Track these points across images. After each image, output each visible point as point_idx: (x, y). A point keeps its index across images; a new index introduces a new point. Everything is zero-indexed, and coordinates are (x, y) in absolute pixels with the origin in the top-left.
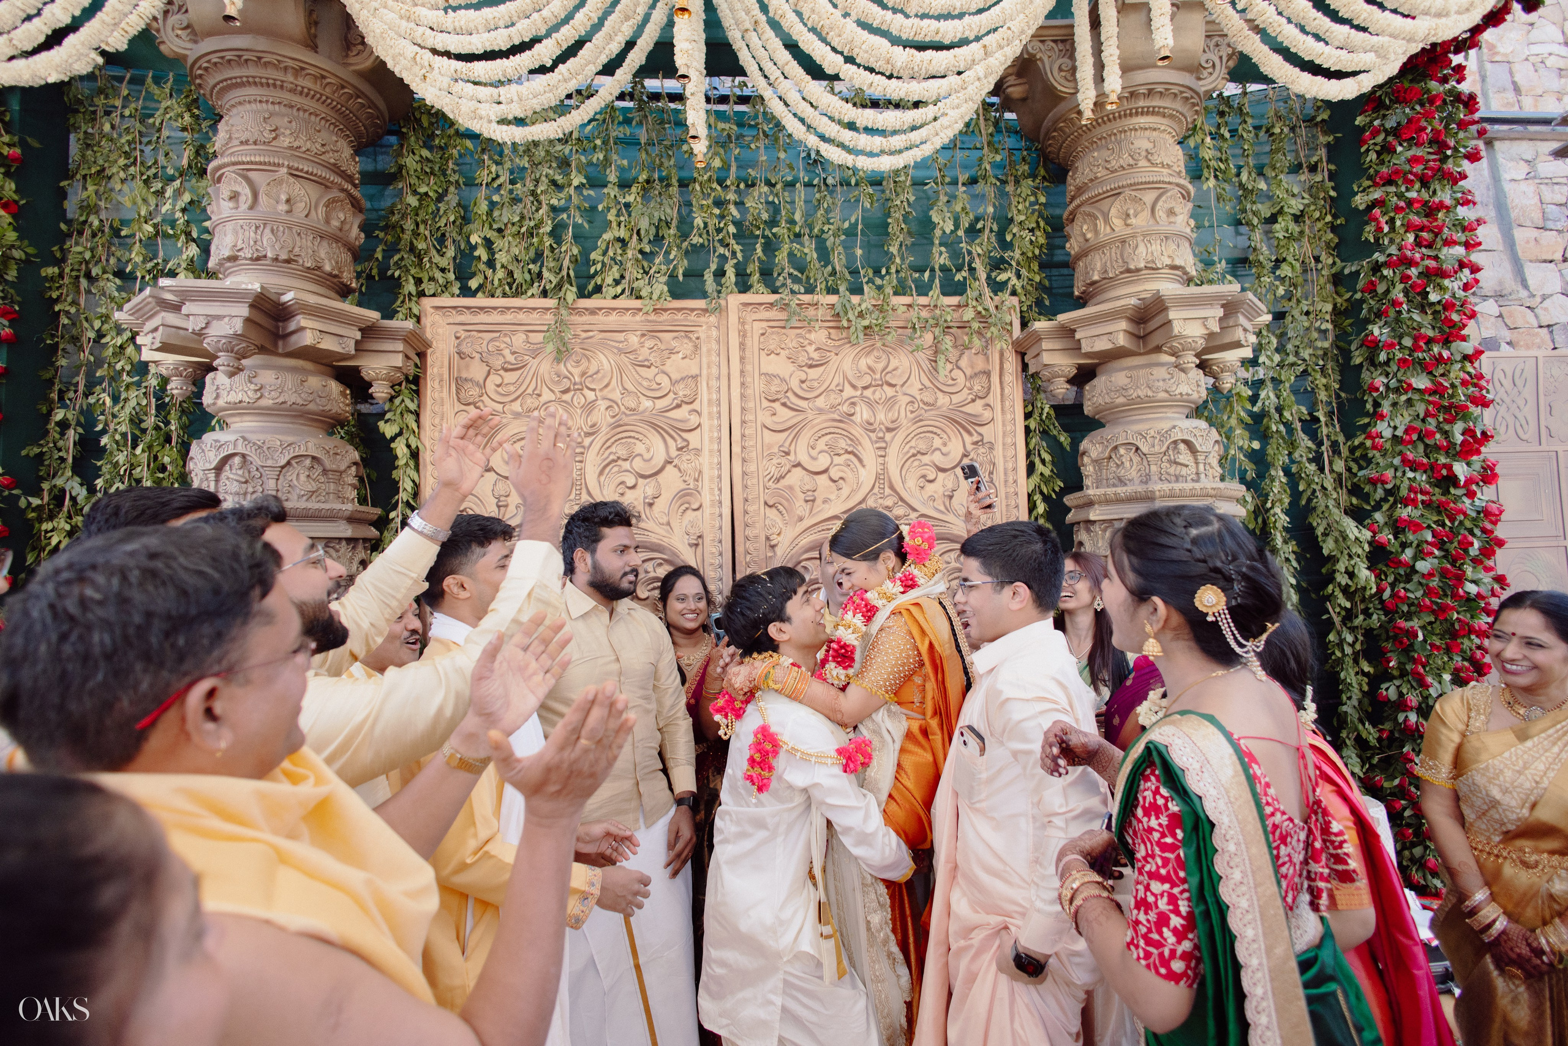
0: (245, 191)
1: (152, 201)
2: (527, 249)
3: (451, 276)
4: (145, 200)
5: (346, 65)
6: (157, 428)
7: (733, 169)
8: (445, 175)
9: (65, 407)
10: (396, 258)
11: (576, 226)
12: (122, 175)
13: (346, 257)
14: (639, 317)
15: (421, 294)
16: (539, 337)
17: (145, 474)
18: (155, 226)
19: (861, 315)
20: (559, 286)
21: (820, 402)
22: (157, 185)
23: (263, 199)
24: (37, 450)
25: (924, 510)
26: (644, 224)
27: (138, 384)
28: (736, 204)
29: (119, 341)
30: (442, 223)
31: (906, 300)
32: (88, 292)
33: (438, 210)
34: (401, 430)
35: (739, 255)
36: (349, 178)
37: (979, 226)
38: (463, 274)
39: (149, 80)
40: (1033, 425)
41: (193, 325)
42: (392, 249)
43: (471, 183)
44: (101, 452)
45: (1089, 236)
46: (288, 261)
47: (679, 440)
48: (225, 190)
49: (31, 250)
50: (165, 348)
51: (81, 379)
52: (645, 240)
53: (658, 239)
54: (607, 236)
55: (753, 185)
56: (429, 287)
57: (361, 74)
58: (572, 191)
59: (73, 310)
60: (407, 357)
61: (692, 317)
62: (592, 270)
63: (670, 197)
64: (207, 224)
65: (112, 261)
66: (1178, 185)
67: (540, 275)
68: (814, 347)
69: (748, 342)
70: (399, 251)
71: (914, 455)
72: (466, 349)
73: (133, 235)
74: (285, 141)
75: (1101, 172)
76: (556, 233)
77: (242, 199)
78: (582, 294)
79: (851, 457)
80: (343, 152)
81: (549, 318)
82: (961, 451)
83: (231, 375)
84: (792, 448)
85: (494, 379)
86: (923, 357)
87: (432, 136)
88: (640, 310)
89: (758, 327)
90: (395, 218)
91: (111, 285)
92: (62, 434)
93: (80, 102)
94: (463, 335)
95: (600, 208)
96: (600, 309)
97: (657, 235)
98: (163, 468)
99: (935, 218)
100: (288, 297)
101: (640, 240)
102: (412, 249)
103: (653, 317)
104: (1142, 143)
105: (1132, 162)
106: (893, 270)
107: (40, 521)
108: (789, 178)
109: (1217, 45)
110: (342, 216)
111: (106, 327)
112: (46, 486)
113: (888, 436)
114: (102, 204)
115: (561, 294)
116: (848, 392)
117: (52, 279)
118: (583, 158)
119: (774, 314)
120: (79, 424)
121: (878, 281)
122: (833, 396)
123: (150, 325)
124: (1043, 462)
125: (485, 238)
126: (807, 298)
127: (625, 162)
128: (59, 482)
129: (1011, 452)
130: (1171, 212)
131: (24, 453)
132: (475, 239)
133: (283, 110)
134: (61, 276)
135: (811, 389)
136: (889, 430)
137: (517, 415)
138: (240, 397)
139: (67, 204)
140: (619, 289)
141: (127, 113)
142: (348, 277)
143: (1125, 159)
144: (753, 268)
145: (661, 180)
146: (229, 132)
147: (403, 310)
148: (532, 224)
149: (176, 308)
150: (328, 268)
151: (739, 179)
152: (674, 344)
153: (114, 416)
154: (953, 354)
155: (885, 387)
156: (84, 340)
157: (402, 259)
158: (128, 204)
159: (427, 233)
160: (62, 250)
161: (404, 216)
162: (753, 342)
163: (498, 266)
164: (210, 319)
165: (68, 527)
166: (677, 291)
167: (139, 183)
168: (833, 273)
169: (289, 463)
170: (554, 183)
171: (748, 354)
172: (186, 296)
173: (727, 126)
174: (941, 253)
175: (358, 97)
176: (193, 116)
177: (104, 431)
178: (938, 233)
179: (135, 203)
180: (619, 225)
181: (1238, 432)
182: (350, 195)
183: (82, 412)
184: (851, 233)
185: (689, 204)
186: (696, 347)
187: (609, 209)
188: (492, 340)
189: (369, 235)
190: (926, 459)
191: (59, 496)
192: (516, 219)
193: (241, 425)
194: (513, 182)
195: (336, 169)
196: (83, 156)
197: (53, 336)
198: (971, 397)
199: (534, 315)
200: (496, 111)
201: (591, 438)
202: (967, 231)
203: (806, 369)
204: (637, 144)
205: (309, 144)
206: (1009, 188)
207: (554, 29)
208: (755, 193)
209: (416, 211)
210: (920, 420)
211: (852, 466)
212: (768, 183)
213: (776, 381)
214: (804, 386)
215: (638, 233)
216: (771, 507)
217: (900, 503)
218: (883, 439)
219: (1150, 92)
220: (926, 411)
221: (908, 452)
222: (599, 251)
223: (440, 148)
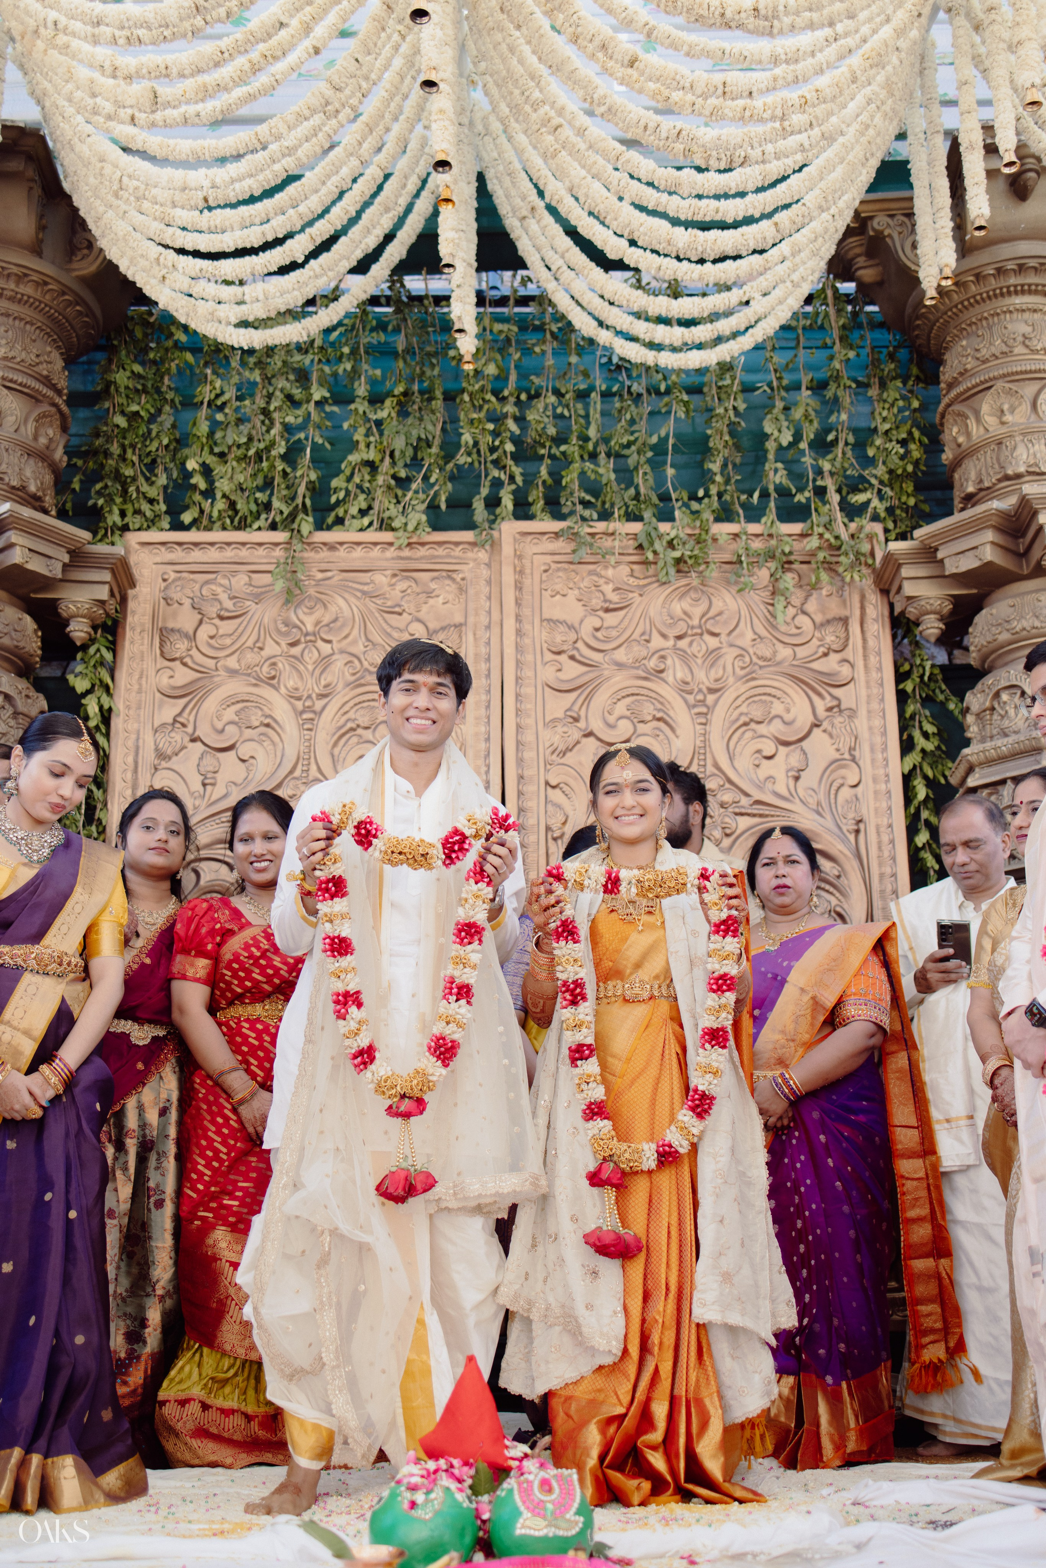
2: (254, 476)
3: (163, 507)
5: (69, 271)
7: (513, 377)
8: (158, 391)
10: (98, 486)
11: (315, 447)
13: (49, 478)
14: (391, 552)
15: (126, 528)
16: (267, 579)
19: (671, 545)
20: (292, 516)
21: (621, 655)
25: (757, 795)
26: (399, 444)
28: (516, 419)
30: (153, 447)
31: (732, 527)
33: (150, 431)
34: (93, 686)
35: (519, 479)
36: (59, 393)
37: (830, 437)
38: (175, 510)
40: (909, 686)
42: (93, 477)
43: (190, 403)
45: (961, 440)
52: (400, 463)
53: (415, 463)
54: (354, 458)
55: (537, 395)
56: (134, 521)
57: (84, 280)
58: (311, 407)
60: (111, 592)
61: (457, 551)
62: (333, 499)
63: (433, 412)
67: (268, 506)
68: (611, 586)
69: (527, 582)
70: (101, 479)
71: (745, 724)
72: (174, 594)
75: (970, 363)
76: (291, 456)
78: (320, 526)
79: (661, 725)
80: (55, 364)
81: (278, 553)
82: (811, 719)
84: (583, 713)
85: (207, 629)
86: (757, 599)
87: (146, 350)
88: (391, 544)
89: (540, 561)
90: (98, 443)
94: (172, 576)
95: (346, 426)
96: (341, 544)
97: (414, 458)
99: (768, 427)
100: (3, 508)
101: (394, 463)
102: (118, 476)
103: (407, 553)
104: (1019, 327)
105: (1005, 349)
106: (714, 490)
108: (582, 387)
110: (50, 433)
113: (711, 699)
115: (295, 526)
116: (657, 642)
118: (327, 369)
119: (561, 545)
121: (695, 505)
122: (636, 648)
124: (926, 735)
125: (204, 465)
126: (601, 526)
127: (378, 372)
129: (877, 722)
132: (191, 465)
135: (608, 639)
136: (712, 691)
137: (233, 673)
140: (366, 521)
143: (998, 347)
144: (536, 495)
145: (422, 392)
148: (262, 446)
150: (32, 488)
151: (520, 390)
152: (433, 585)
154: (796, 596)
155: (707, 637)
157: (106, 487)
159: (135, 459)
161: (109, 440)
162: (532, 581)
163: (219, 495)
166: (438, 522)
168: (637, 497)
170: (289, 398)
171: (527, 597)
173: (505, 327)
174: (776, 471)
175: (78, 304)
178: (771, 446)
180: (368, 446)
182: (60, 411)
184: (660, 449)
185: (455, 420)
186: (462, 590)
187: (355, 427)
188: (207, 582)
189: (70, 461)
190: (762, 729)
192: (244, 440)
194: (239, 398)
195: (47, 381)
198: (822, 650)
199: (261, 551)
200: (234, 313)
201: (324, 701)
202: (811, 445)
203: (601, 613)
204: (395, 354)
205: (24, 354)
206: (873, 392)
207: (310, 223)
208: (540, 405)
209: (124, 433)
210: (754, 679)
211: (662, 737)
212: (558, 393)
213: (562, 628)
214: (599, 635)
215: (392, 455)
216: (553, 787)
217: (727, 785)
218: (703, 702)
219: (1021, 269)
220: (761, 667)
221: (737, 720)
222: (342, 477)
223: (154, 362)
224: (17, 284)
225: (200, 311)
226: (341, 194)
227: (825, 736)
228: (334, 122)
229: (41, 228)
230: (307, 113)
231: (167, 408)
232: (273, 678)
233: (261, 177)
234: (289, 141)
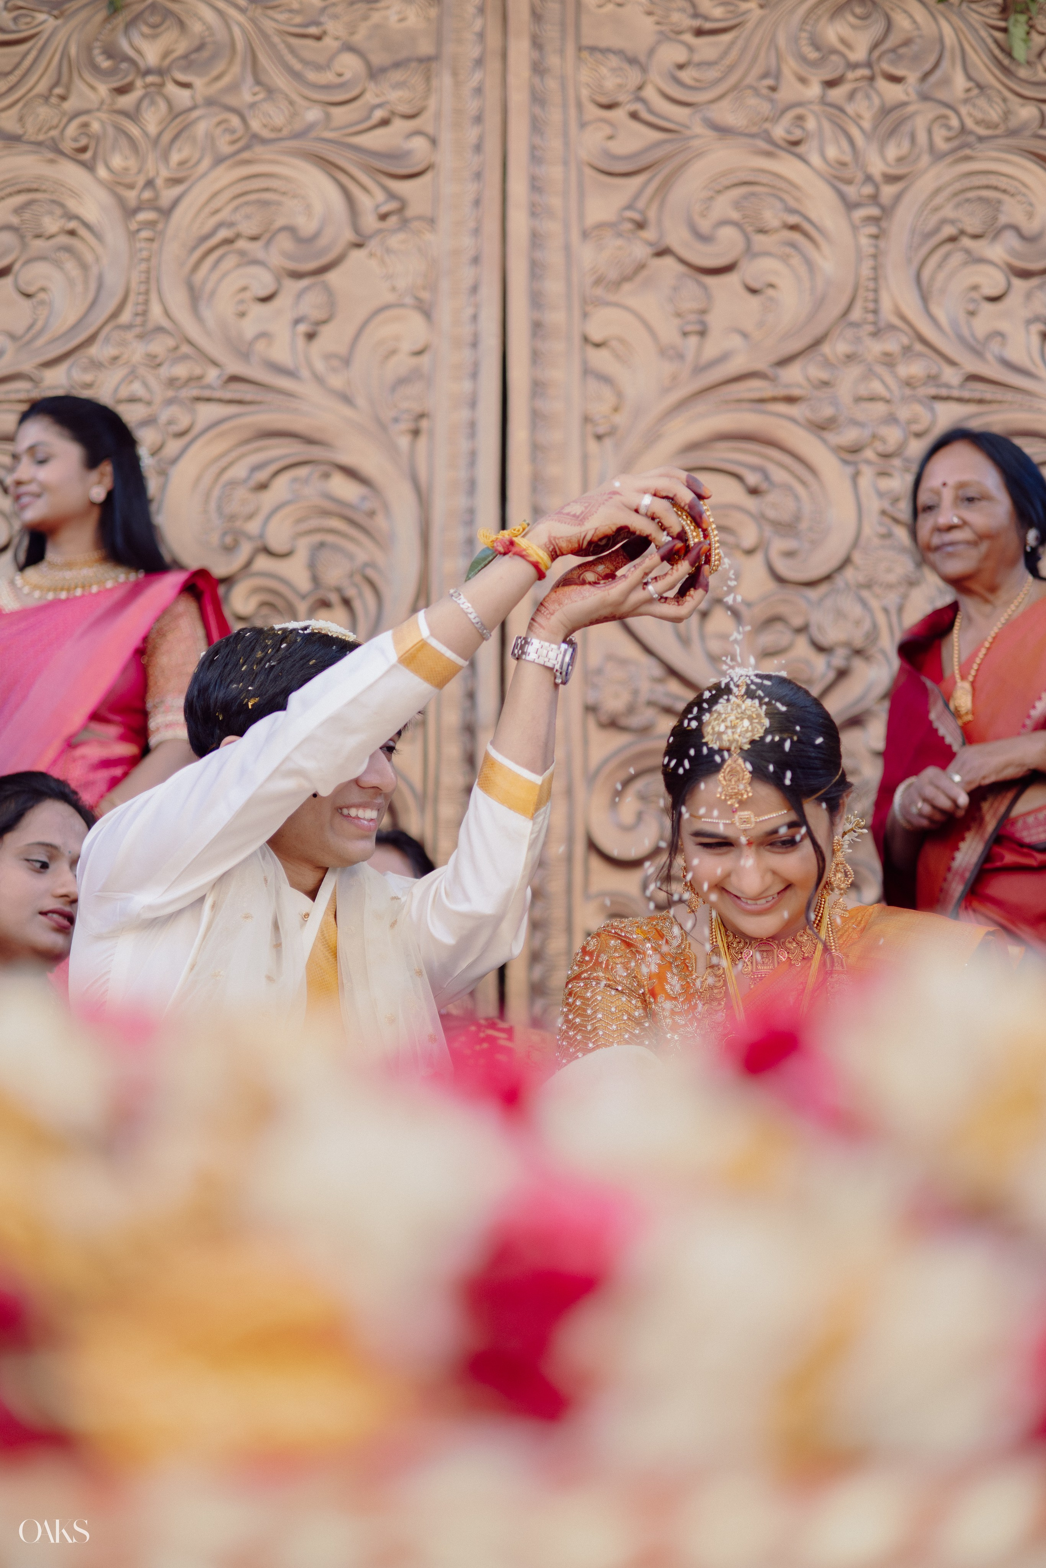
21: (725, 113)
25: (972, 365)
47: (380, 196)
71: (952, 239)
79: (796, 236)
84: (652, 214)
113: (888, 191)
116: (790, 90)
122: (752, 101)
135: (701, 84)
136: (892, 179)
155: (882, 84)
171: (552, 6)
190: (982, 248)
201: (177, 190)
203: (688, 38)
210: (968, 158)
211: (796, 261)
213: (614, 61)
214: (685, 76)
216: (598, 345)
217: (919, 347)
218: (874, 198)
220: (981, 139)
221: (937, 230)
232: (83, 150)
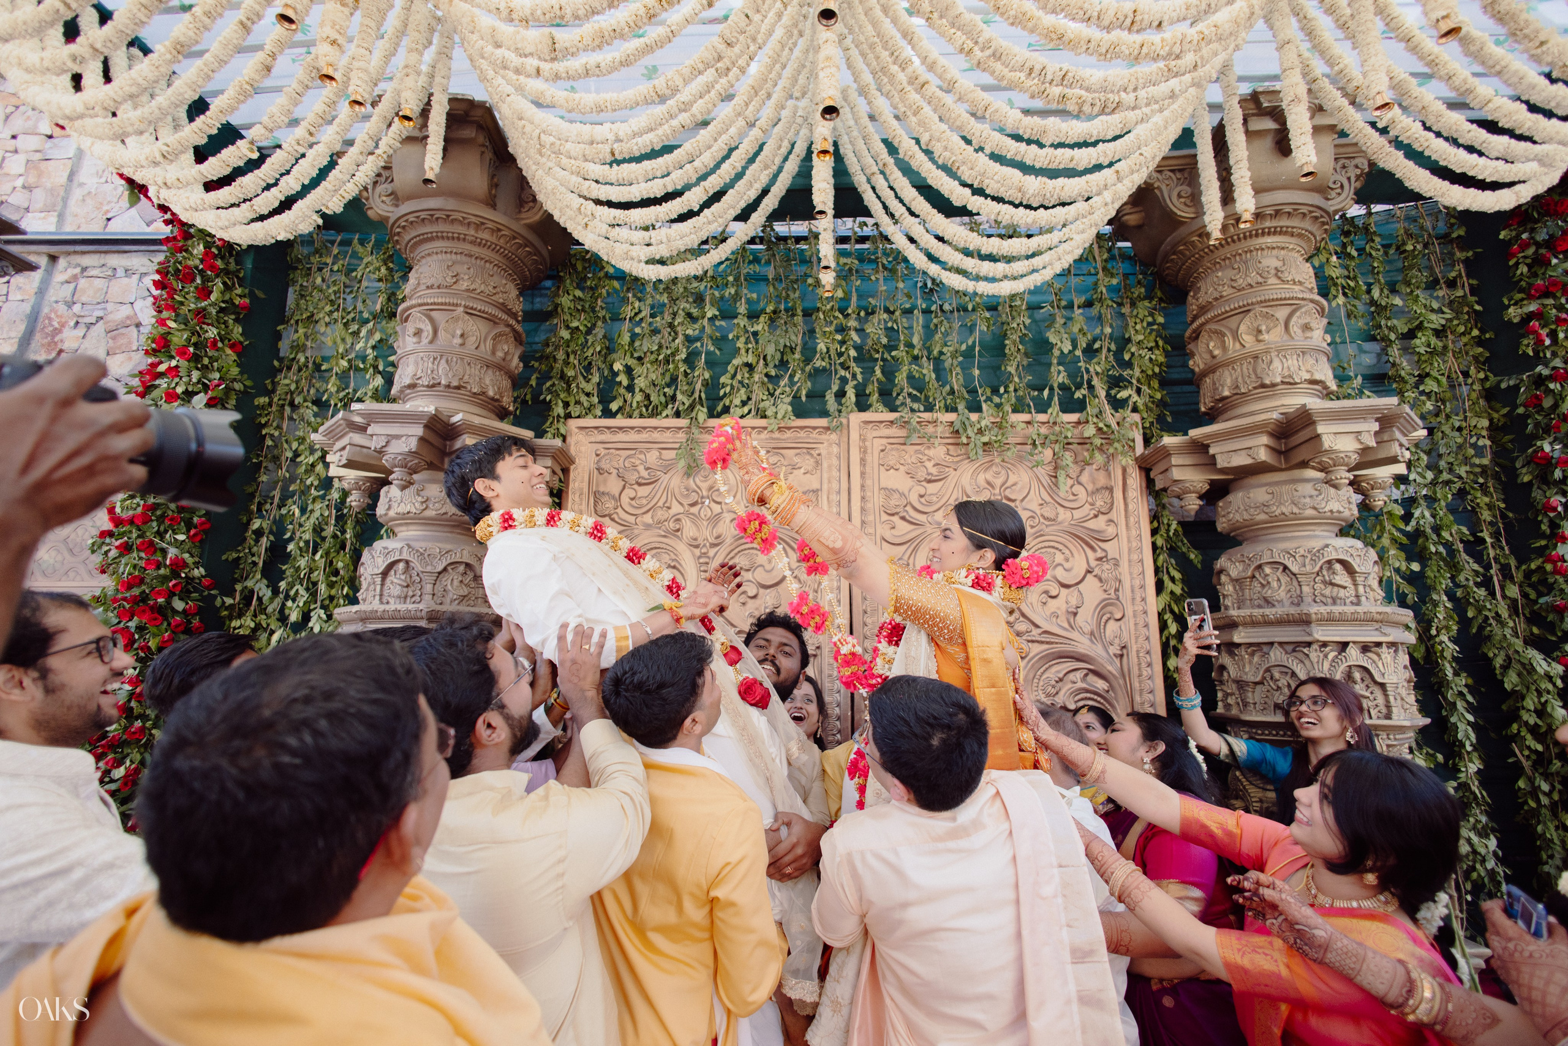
0: (428, 328)
1: (349, 340)
2: (663, 374)
3: (595, 400)
4: (343, 340)
5: (518, 220)
6: (335, 536)
7: (854, 299)
8: (594, 311)
9: (262, 517)
10: (548, 384)
11: (708, 353)
12: (327, 319)
13: (506, 383)
14: (764, 435)
15: (568, 416)
16: (671, 454)
17: (321, 578)
18: (349, 361)
19: (980, 432)
20: (692, 407)
22: (354, 327)
23: (441, 334)
24: (235, 555)
25: (1046, 626)
26: (770, 350)
27: (323, 497)
28: (856, 330)
29: (311, 460)
30: (591, 351)
31: (1025, 417)
32: (291, 419)
33: (587, 341)
35: (859, 377)
36: (514, 315)
37: (1097, 346)
38: (605, 398)
39: (356, 241)
40: (1160, 542)
41: (375, 444)
42: (545, 377)
43: (616, 318)
44: (286, 557)
45: (1216, 352)
46: (458, 388)
48: (410, 327)
49: (248, 383)
50: (350, 464)
51: (277, 494)
52: (771, 365)
53: (783, 364)
54: (736, 362)
55: (873, 313)
56: (575, 410)
57: (531, 227)
58: (705, 322)
59: (276, 434)
60: (554, 472)
61: (814, 435)
62: (722, 393)
63: (795, 325)
64: (392, 358)
65: (312, 391)
66: (1312, 301)
67: (673, 398)
68: (932, 463)
69: (869, 458)
70: (551, 378)
72: (604, 465)
73: (331, 370)
74: (464, 285)
75: (1227, 291)
76: (690, 360)
77: (425, 334)
78: (711, 415)
80: (510, 294)
82: (1084, 567)
83: (403, 488)
85: (629, 492)
86: (1043, 472)
87: (585, 279)
88: (765, 428)
89: (879, 444)
90: (549, 350)
91: (309, 412)
92: (257, 541)
93: (299, 261)
94: (603, 452)
95: (731, 336)
97: (781, 360)
98: (336, 573)
99: (1053, 339)
100: (457, 418)
101: (766, 365)
102: (563, 376)
103: (777, 435)
104: (1270, 262)
105: (1260, 280)
106: (1011, 389)
107: (231, 618)
108: (908, 306)
109: (1344, 167)
110: (506, 348)
111: (302, 447)
112: (238, 587)
114: (309, 344)
115: (693, 414)
117: (263, 408)
118: (717, 294)
119: (894, 431)
120: (271, 532)
121: (996, 400)
123: (339, 445)
124: (1173, 579)
125: (626, 366)
126: (927, 416)
127: (755, 296)
128: (249, 584)
129: (1137, 569)
130: (1307, 327)
131: (224, 557)
132: (617, 366)
133: (464, 258)
134: (270, 405)
135: (930, 503)
137: (648, 527)
138: (408, 508)
139: (280, 344)
140: (746, 410)
141: (336, 268)
142: (508, 402)
143: (1253, 278)
144: (872, 388)
145: (787, 310)
146: (418, 279)
147: (552, 430)
148: (669, 352)
149: (362, 429)
150: (491, 393)
151: (860, 308)
152: (796, 460)
153: (301, 525)
154: (1073, 470)
156: (283, 459)
157: (553, 385)
158: (330, 344)
159: (576, 362)
160: (273, 382)
161: (557, 348)
162: (873, 458)
163: (637, 389)
164: (391, 438)
165: (252, 625)
166: (800, 411)
167: (340, 326)
168: (952, 392)
169: (445, 569)
170: (689, 315)
171: (868, 469)
172: (372, 418)
173: (848, 261)
174: (1059, 372)
175: (527, 246)
176: (388, 269)
177: (291, 539)
178: (1056, 353)
179: (335, 343)
180: (747, 351)
181: (1392, 552)
182: (514, 330)
183: (275, 521)
184: (968, 354)
185: (812, 331)
186: (818, 463)
187: (738, 338)
188: (628, 456)
189: (526, 366)
191: (248, 595)
192: (655, 348)
193: (408, 533)
194: (653, 316)
195: (503, 307)
196: (298, 305)
197: (258, 456)
198: (1093, 512)
199: (668, 434)
200: (645, 253)
201: (716, 549)
202: (1084, 351)
203: (925, 483)
204: (765, 279)
205: (483, 287)
206: (1126, 310)
207: (703, 177)
208: (875, 319)
209: (568, 343)
210: (1042, 535)
212: (887, 310)
213: (895, 495)
214: (923, 500)
215: (765, 358)
219: (1277, 213)
220: (1047, 526)
222: (728, 375)
223: (591, 288)
224: (477, 231)
225: (617, 251)
226: (731, 150)
227: (1096, 580)
228: (724, 81)
229: (494, 185)
230: (701, 66)
231: (600, 323)
232: (678, 530)
233: (660, 132)
234: (684, 96)
